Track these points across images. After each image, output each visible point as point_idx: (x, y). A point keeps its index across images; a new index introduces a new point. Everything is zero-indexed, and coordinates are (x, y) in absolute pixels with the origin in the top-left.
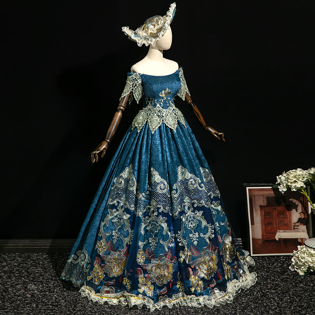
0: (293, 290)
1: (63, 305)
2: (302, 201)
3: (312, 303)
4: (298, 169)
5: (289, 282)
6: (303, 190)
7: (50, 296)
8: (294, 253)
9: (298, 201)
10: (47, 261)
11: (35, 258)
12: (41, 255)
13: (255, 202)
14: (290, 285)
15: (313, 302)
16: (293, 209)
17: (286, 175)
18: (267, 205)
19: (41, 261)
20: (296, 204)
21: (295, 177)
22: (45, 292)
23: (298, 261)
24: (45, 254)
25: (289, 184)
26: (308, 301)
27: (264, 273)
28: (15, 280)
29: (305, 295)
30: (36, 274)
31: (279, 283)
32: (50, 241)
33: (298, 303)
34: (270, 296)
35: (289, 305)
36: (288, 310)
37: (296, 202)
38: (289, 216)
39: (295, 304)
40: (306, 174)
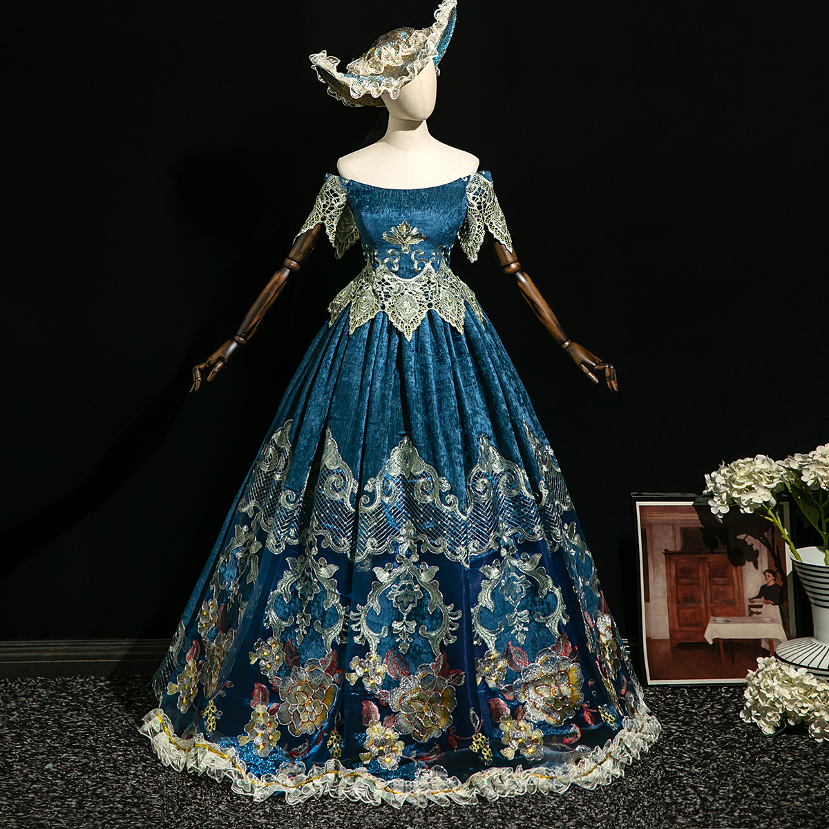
0: (745, 771)
2: (770, 540)
3: (785, 803)
4: (758, 456)
5: (738, 750)
6: (770, 512)
7: (118, 782)
8: (750, 677)
9: (760, 540)
10: (104, 697)
11: (78, 688)
12: (93, 680)
13: (652, 540)
14: (739, 758)
15: (789, 801)
16: (747, 563)
17: (727, 472)
18: (682, 549)
19: (90, 696)
20: (755, 548)
21: (749, 476)
22: (102, 772)
23: (758, 697)
24: (102, 678)
25: (735, 495)
26: (777, 799)
27: (677, 725)
28: (31, 744)
29: (770, 785)
30: (77, 730)
31: (714, 751)
32: (126, 642)
33: (752, 804)
34: (686, 780)
35: (731, 806)
36: (726, 818)
37: (753, 545)
38: (738, 579)
39: (745, 804)
40: (777, 470)
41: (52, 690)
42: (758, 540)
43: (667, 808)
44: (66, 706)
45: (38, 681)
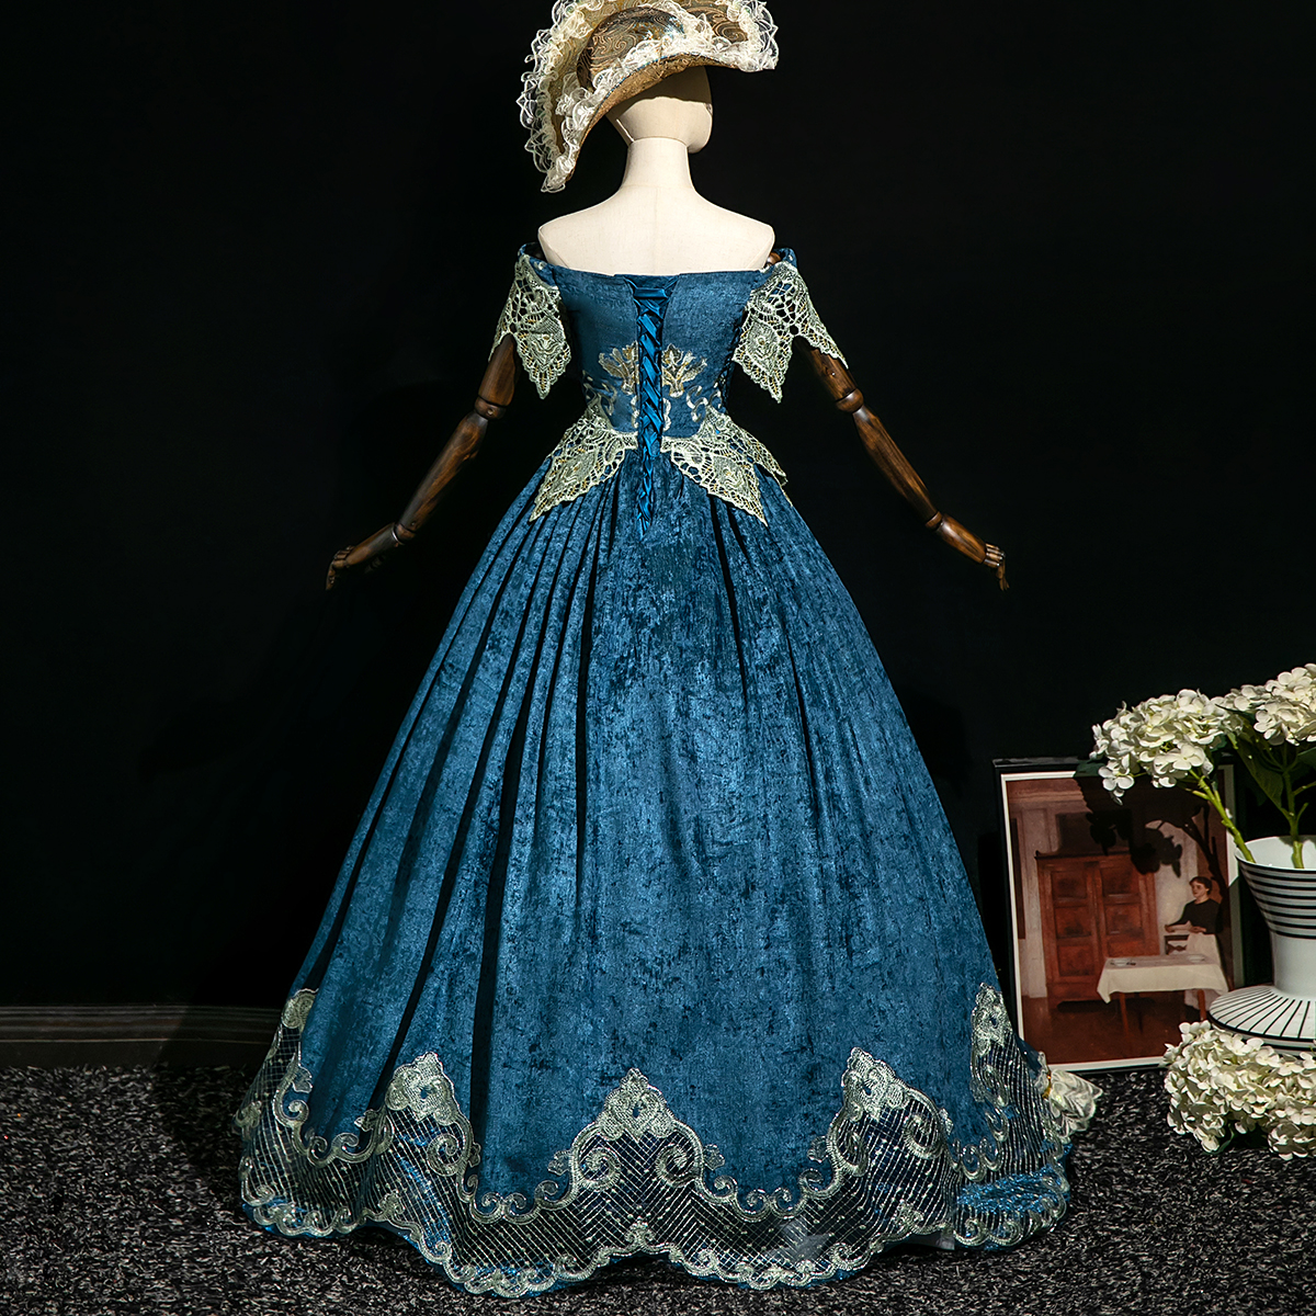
2: (1201, 828)
3: (1245, 1268)
4: (1184, 691)
6: (1202, 784)
8: (1170, 1056)
9: (1186, 830)
10: (117, 1104)
11: (82, 1087)
12: (104, 1073)
15: (1250, 1263)
16: (1163, 867)
17: (1131, 720)
18: (1060, 850)
19: (97, 1102)
20: (1176, 842)
21: (1168, 726)
23: (1186, 1088)
24: (117, 1069)
25: (1145, 758)
26: (1235, 1261)
37: (1172, 837)
38: (1147, 895)
40: (1215, 714)
41: (47, 1090)
42: (1181, 830)
44: (61, 1120)
45: (28, 1073)
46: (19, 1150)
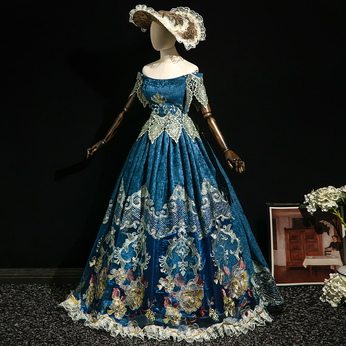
0: (324, 323)
1: (61, 342)
2: (335, 222)
4: (329, 186)
5: (319, 314)
6: (335, 211)
8: (326, 282)
10: (41, 293)
11: (29, 289)
12: (35, 286)
13: (279, 224)
14: (320, 318)
16: (324, 233)
17: (315, 194)
18: (292, 228)
19: (35, 293)
20: (328, 226)
21: (326, 195)
23: (330, 291)
24: (40, 285)
25: (319, 204)
26: (341, 335)
28: (8, 314)
29: (337, 329)
30: (29, 308)
31: (306, 315)
33: (329, 338)
34: (293, 327)
35: (318, 339)
36: (317, 344)
37: (327, 225)
38: (320, 240)
39: (325, 338)
40: (338, 192)
41: (18, 290)
42: (329, 223)
43: (287, 340)
44: (24, 297)
45: (11, 286)
46: (11, 304)
